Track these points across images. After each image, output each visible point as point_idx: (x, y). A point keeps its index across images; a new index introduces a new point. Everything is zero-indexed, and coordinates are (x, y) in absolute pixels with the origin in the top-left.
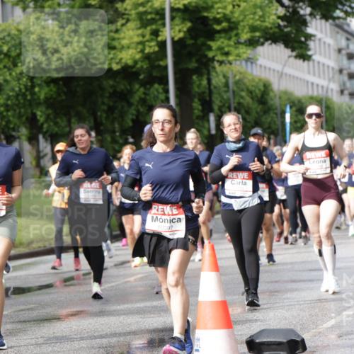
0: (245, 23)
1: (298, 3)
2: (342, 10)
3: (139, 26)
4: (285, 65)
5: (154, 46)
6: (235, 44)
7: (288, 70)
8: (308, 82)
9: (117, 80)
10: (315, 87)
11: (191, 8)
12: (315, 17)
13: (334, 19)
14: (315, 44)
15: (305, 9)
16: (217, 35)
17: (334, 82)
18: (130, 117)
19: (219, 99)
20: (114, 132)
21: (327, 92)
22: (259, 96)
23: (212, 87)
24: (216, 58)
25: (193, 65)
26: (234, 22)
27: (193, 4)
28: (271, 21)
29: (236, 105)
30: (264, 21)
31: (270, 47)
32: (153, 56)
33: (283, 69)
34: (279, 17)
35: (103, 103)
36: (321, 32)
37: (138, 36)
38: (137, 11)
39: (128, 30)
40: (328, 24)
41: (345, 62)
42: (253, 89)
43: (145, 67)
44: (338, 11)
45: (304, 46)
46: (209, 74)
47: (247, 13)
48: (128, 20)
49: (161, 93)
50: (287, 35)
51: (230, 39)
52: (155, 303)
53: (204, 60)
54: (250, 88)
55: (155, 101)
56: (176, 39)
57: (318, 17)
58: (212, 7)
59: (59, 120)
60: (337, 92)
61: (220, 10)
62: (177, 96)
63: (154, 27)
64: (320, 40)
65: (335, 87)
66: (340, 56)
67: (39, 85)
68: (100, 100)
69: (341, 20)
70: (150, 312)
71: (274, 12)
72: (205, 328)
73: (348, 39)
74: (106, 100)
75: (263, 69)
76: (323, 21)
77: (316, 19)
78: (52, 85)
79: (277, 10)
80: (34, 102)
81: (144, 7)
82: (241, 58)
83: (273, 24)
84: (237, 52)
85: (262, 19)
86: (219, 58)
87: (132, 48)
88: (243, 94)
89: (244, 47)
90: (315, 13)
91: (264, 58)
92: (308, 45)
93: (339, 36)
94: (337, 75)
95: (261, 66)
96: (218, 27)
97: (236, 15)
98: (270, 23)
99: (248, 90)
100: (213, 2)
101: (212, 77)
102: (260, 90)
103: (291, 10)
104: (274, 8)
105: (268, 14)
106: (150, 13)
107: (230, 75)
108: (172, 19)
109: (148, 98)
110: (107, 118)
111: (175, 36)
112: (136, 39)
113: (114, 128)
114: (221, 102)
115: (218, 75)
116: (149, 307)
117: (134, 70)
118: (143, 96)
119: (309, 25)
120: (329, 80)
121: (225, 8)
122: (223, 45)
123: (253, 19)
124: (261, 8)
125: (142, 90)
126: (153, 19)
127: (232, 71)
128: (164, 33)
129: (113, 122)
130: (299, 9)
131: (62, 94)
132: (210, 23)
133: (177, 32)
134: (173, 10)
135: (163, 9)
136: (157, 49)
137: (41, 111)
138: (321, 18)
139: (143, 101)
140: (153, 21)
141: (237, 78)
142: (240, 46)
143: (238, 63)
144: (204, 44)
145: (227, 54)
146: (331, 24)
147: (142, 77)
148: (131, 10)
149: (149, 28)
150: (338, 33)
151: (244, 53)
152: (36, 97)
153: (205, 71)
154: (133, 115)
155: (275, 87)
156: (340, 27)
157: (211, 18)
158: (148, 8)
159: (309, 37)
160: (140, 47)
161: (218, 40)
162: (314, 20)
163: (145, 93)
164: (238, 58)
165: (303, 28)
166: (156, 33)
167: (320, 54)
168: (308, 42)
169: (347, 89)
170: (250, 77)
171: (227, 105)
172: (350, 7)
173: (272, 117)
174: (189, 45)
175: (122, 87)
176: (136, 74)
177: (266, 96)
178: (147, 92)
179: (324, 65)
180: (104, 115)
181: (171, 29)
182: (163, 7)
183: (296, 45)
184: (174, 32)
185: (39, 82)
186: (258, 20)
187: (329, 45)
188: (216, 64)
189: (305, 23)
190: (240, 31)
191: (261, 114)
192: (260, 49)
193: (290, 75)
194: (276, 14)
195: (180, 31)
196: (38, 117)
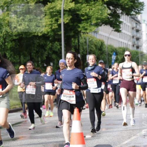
0: (94, 16)
1: (116, 8)
2: (134, 11)
3: (50, 17)
4: (110, 34)
5: (56, 26)
6: (90, 25)
7: (111, 36)
8: (119, 41)
9: (40, 40)
10: (122, 43)
11: (72, 10)
12: (123, 14)
13: (131, 15)
14: (123, 25)
15: (119, 11)
16: (82, 22)
17: (130, 41)
18: (45, 55)
19: (82, 48)
20: (38, 62)
21: (127, 45)
22: (99, 47)
23: (80, 43)
24: (82, 31)
25: (72, 34)
26: (89, 16)
27: (73, 8)
28: (105, 16)
29: (89, 51)
30: (102, 16)
31: (104, 26)
32: (56, 30)
33: (109, 36)
34: (108, 14)
35: (34, 50)
36: (126, 20)
37: (50, 21)
38: (50, 11)
39: (46, 19)
40: (128, 17)
41: (135, 33)
42: (97, 44)
43: (52, 34)
44: (133, 12)
45: (118, 26)
46: (78, 38)
47: (95, 12)
48: (46, 15)
49: (59, 46)
50: (112, 21)
51: (87, 23)
52: (53, 134)
53: (77, 32)
54: (95, 43)
55: (56, 49)
56: (65, 23)
57: (124, 14)
58: (81, 10)
59: (15, 57)
60: (131, 46)
61: (84, 11)
62: (65, 47)
63: (56, 18)
64: (125, 24)
65: (130, 43)
66: (133, 30)
67: (8, 42)
68: (33, 48)
69: (134, 16)
70: (51, 137)
71: (106, 12)
72: (74, 144)
73: (136, 24)
74: (35, 48)
75: (101, 36)
76: (127, 16)
77: (124, 15)
78: (13, 42)
79: (107, 11)
80: (5, 49)
81: (52, 9)
82: (92, 31)
83: (106, 17)
84: (90, 28)
85: (101, 15)
86: (83, 31)
87: (47, 27)
88: (92, 46)
89: (93, 26)
90: (123, 13)
91: (102, 31)
92: (120, 26)
93: (133, 22)
94: (131, 39)
95: (100, 35)
96: (83, 18)
97: (91, 13)
98: (104, 16)
99: (94, 44)
100: (81, 8)
101: (80, 39)
102: (99, 45)
103: (113, 11)
104: (106, 10)
105: (104, 13)
106: (55, 12)
107: (87, 38)
108: (64, 14)
109: (53, 47)
110: (35, 56)
111: (65, 22)
112: (49, 23)
113: (39, 60)
114: (83, 49)
115: (82, 38)
116: (50, 135)
117: (48, 36)
118: (50, 47)
119: (121, 17)
120: (128, 41)
121: (86, 10)
122: (85, 26)
123: (98, 15)
124: (101, 10)
125: (51, 44)
126: (56, 14)
127: (88, 37)
128: (61, 20)
129: (38, 58)
130: (117, 11)
131: (17, 46)
132: (80, 16)
133: (66, 20)
134: (64, 11)
135: (60, 10)
136: (57, 27)
137: (8, 53)
138: (126, 15)
139: (51, 49)
140: (56, 15)
141: (90, 40)
142: (92, 26)
143: (91, 33)
144: (77, 25)
145: (86, 29)
146: (130, 17)
147: (50, 39)
148: (47, 11)
149: (54, 18)
150: (132, 21)
151: (93, 29)
152: (6, 47)
153: (77, 36)
154: (46, 55)
155: (106, 43)
156: (133, 18)
157: (80, 14)
158: (54, 10)
159: (121, 22)
160: (50, 26)
161: (82, 24)
162: (123, 15)
163: (52, 46)
164: (91, 31)
165: (118, 19)
166: (57, 20)
167: (125, 30)
168: (120, 25)
169: (135, 44)
170: (96, 39)
171: (86, 51)
172: (138, 10)
173: (104, 56)
174: (71, 25)
175: (42, 43)
176: (48, 38)
177: (102, 47)
178: (52, 45)
179: (126, 34)
180: (34, 55)
181: (63, 19)
182: (60, 9)
183: (115, 26)
184: (65, 20)
185: (8, 41)
186: (100, 15)
187: (129, 26)
188: (82, 34)
189: (119, 17)
190: (92, 20)
191: (100, 54)
192: (100, 28)
193: (112, 39)
194: (107, 13)
195: (67, 20)
196: (7, 55)
